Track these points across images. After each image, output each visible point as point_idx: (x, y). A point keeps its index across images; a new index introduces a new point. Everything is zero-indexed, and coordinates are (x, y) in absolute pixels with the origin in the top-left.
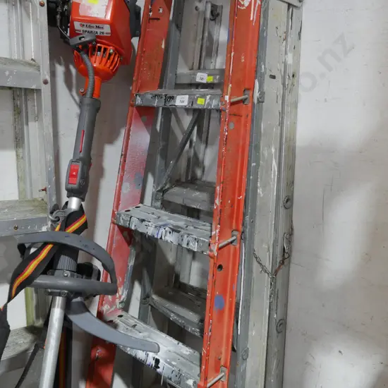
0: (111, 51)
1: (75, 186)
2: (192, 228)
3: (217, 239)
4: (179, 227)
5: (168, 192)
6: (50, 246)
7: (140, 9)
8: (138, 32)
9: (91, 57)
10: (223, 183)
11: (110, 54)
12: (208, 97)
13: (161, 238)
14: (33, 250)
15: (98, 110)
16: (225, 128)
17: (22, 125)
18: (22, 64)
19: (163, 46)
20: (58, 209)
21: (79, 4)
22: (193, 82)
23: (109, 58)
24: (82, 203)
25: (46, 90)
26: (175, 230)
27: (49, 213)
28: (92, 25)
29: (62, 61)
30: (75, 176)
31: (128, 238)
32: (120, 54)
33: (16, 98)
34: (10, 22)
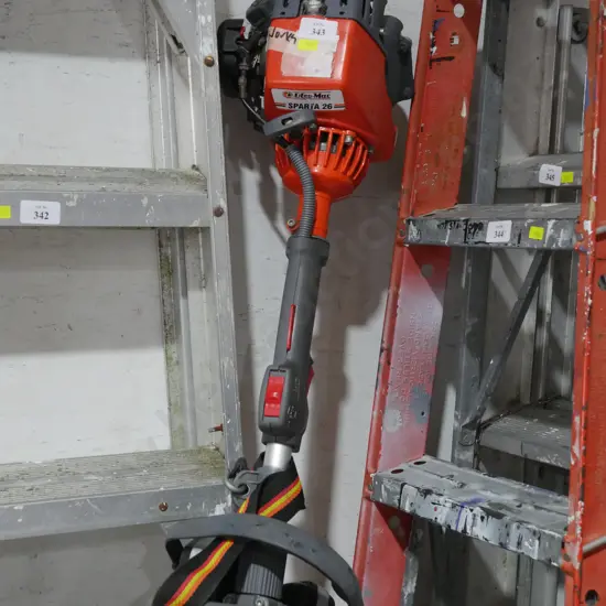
0: (349, 139)
1: (277, 421)
2: (530, 508)
3: (579, 532)
4: (501, 506)
5: (489, 428)
6: (227, 545)
7: (409, 44)
8: (408, 89)
9: (308, 154)
10: (586, 408)
11: (346, 146)
12: (551, 224)
13: (465, 531)
14: (194, 553)
15: (323, 261)
16: (587, 288)
17: (176, 296)
18: (175, 179)
19: (464, 114)
20: (245, 468)
21: (280, 54)
22: (533, 185)
23: (343, 154)
24: (293, 454)
25: (220, 229)
26: (493, 512)
27: (226, 477)
28: (307, 93)
29: (255, 161)
30: (277, 401)
31: (402, 533)
32: (367, 144)
33: (164, 243)
34: (151, 96)
